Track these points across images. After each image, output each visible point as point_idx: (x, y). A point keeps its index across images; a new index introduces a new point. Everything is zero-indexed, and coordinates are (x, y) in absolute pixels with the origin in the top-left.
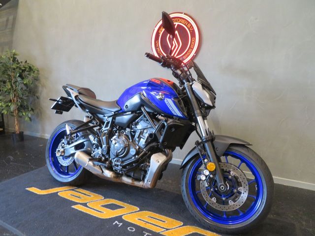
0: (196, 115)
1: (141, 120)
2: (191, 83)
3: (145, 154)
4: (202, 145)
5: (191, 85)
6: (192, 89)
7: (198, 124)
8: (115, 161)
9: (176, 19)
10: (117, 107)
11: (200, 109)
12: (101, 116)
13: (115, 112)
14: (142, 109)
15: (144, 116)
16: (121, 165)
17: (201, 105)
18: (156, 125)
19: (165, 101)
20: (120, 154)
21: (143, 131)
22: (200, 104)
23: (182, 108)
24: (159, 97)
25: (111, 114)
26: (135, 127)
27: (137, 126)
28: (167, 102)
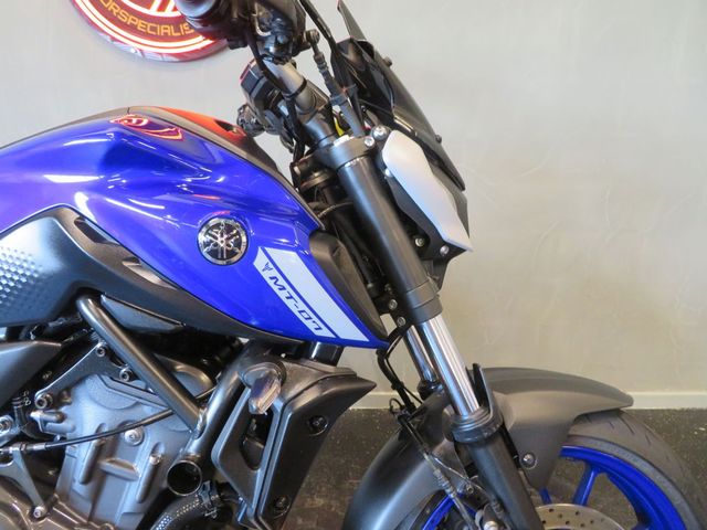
2: (369, 140)
5: (371, 154)
15: (111, 353)
19: (260, 262)
21: (119, 438)
26: (54, 418)
27: (63, 409)
28: (267, 268)
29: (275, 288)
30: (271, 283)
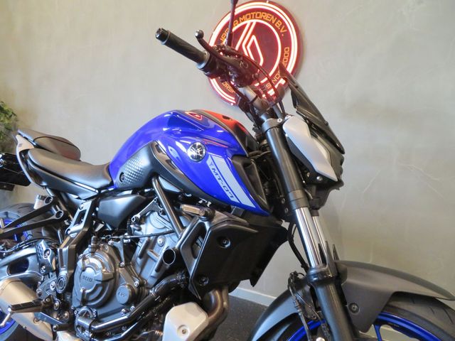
0: (294, 205)
1: (152, 211)
2: (280, 120)
3: (153, 304)
4: (307, 288)
5: (280, 126)
6: (282, 133)
7: (298, 226)
8: (81, 315)
9: (253, 14)
10: (105, 177)
11: (303, 187)
12: (73, 197)
13: (100, 189)
14: (155, 184)
15: (159, 202)
16: (90, 328)
17: (305, 178)
18: (184, 228)
19: (209, 162)
20: (92, 297)
21: (155, 241)
22: (304, 175)
23: (254, 184)
24: (194, 154)
25: (92, 194)
26: (137, 228)
27: (142, 226)
28: (211, 164)
29: (214, 174)
30: (212, 171)
